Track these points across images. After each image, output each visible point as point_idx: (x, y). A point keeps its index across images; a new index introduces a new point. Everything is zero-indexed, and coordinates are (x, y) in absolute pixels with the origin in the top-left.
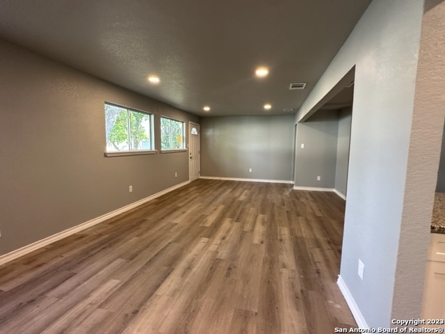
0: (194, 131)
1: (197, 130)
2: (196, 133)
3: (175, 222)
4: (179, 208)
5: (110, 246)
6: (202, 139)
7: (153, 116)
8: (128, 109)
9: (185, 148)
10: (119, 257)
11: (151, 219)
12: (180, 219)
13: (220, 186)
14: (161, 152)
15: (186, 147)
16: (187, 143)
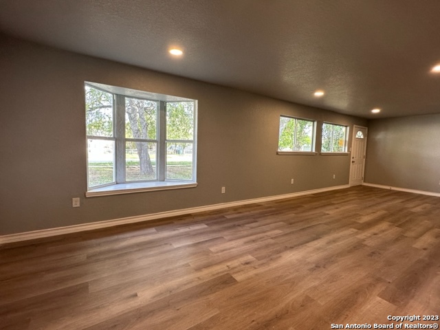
0: (360, 135)
1: (363, 134)
2: (362, 137)
3: (327, 212)
4: (333, 204)
5: (277, 214)
6: (370, 143)
7: (316, 123)
8: (296, 118)
9: (346, 151)
10: (282, 221)
11: (306, 206)
12: (332, 212)
13: (389, 195)
14: (321, 154)
15: (348, 151)
16: (350, 146)
